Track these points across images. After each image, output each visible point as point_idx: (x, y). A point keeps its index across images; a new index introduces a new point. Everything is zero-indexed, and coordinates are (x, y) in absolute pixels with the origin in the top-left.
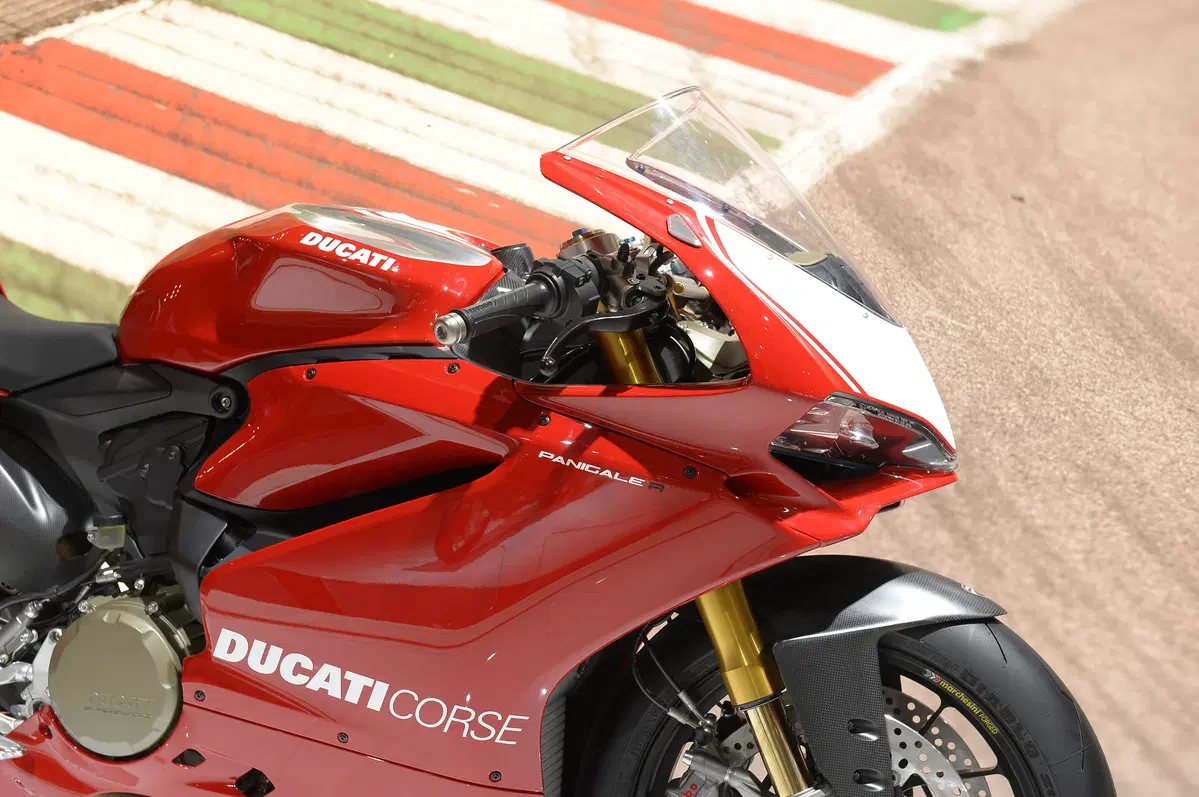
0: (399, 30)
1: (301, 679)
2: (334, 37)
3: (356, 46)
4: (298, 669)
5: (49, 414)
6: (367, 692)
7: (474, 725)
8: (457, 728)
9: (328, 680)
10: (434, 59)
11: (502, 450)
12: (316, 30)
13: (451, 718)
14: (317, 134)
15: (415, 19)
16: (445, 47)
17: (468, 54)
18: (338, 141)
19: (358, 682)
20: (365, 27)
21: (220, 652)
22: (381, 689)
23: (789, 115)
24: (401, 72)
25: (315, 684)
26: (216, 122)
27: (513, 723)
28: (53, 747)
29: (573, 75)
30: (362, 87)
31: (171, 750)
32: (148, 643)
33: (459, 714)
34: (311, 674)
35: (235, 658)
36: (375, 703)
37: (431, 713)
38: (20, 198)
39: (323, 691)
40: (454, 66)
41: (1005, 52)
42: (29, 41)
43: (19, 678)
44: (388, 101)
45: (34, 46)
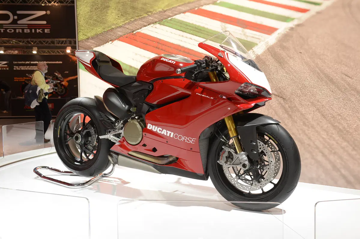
0: (193, 27)
1: (160, 132)
2: (182, 29)
3: (185, 30)
4: (160, 130)
5: (126, 90)
6: (170, 134)
7: (187, 140)
8: (184, 140)
9: (164, 132)
10: (198, 32)
11: (190, 93)
12: (179, 28)
13: (183, 139)
14: (179, 46)
15: (195, 25)
16: (200, 30)
17: (204, 31)
18: (183, 47)
19: (169, 132)
20: (187, 27)
21: (148, 128)
22: (172, 134)
23: (259, 39)
24: (193, 34)
25: (162, 133)
26: (163, 45)
27: (194, 140)
28: (125, 143)
30: (187, 37)
31: (142, 144)
32: (137, 126)
33: (185, 138)
34: (162, 131)
35: (150, 128)
36: (172, 136)
37: (180, 138)
38: (133, 59)
39: (164, 134)
40: (202, 33)
41: (298, 25)
42: (134, 32)
43: (120, 132)
44: (191, 40)
45: (135, 33)
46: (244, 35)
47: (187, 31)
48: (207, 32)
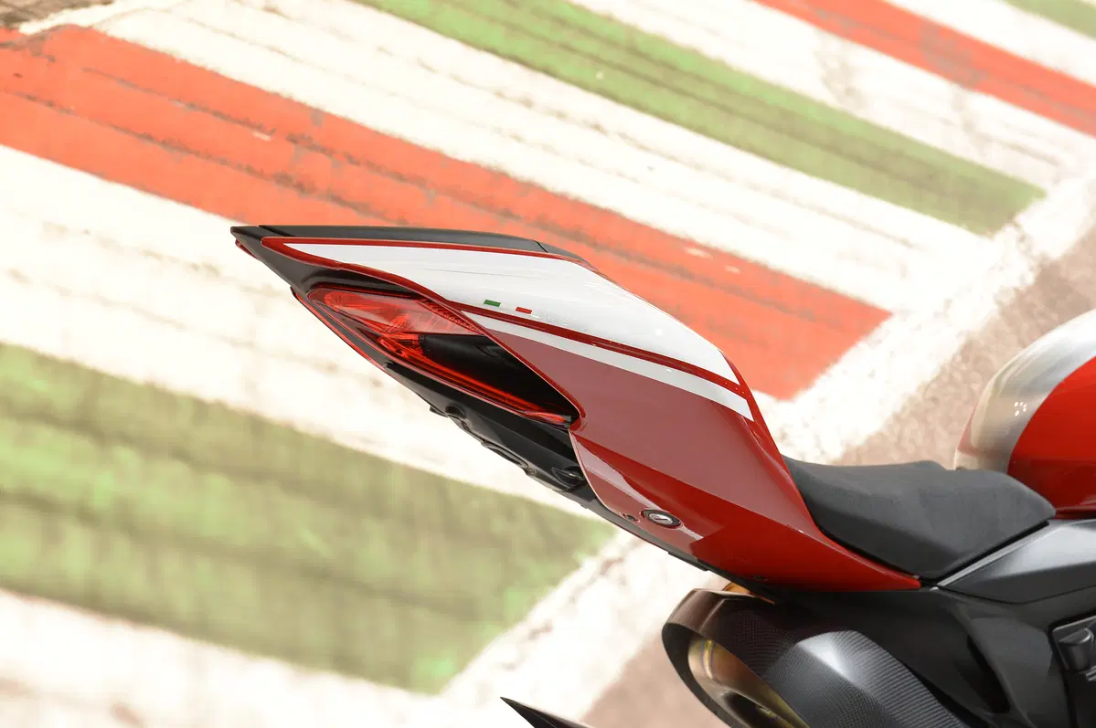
0: (610, 43)
2: (522, 47)
3: (552, 59)
10: (655, 83)
12: (496, 36)
14: (499, 178)
15: (631, 30)
16: (670, 67)
17: (700, 79)
18: (529, 188)
20: (565, 36)
23: (1052, 161)
24: (614, 98)
26: (351, 159)
29: (823, 107)
30: (561, 115)
42: (29, 28)
44: (595, 134)
45: (39, 38)
46: (968, 127)
47: (564, 69)
48: (724, 89)
